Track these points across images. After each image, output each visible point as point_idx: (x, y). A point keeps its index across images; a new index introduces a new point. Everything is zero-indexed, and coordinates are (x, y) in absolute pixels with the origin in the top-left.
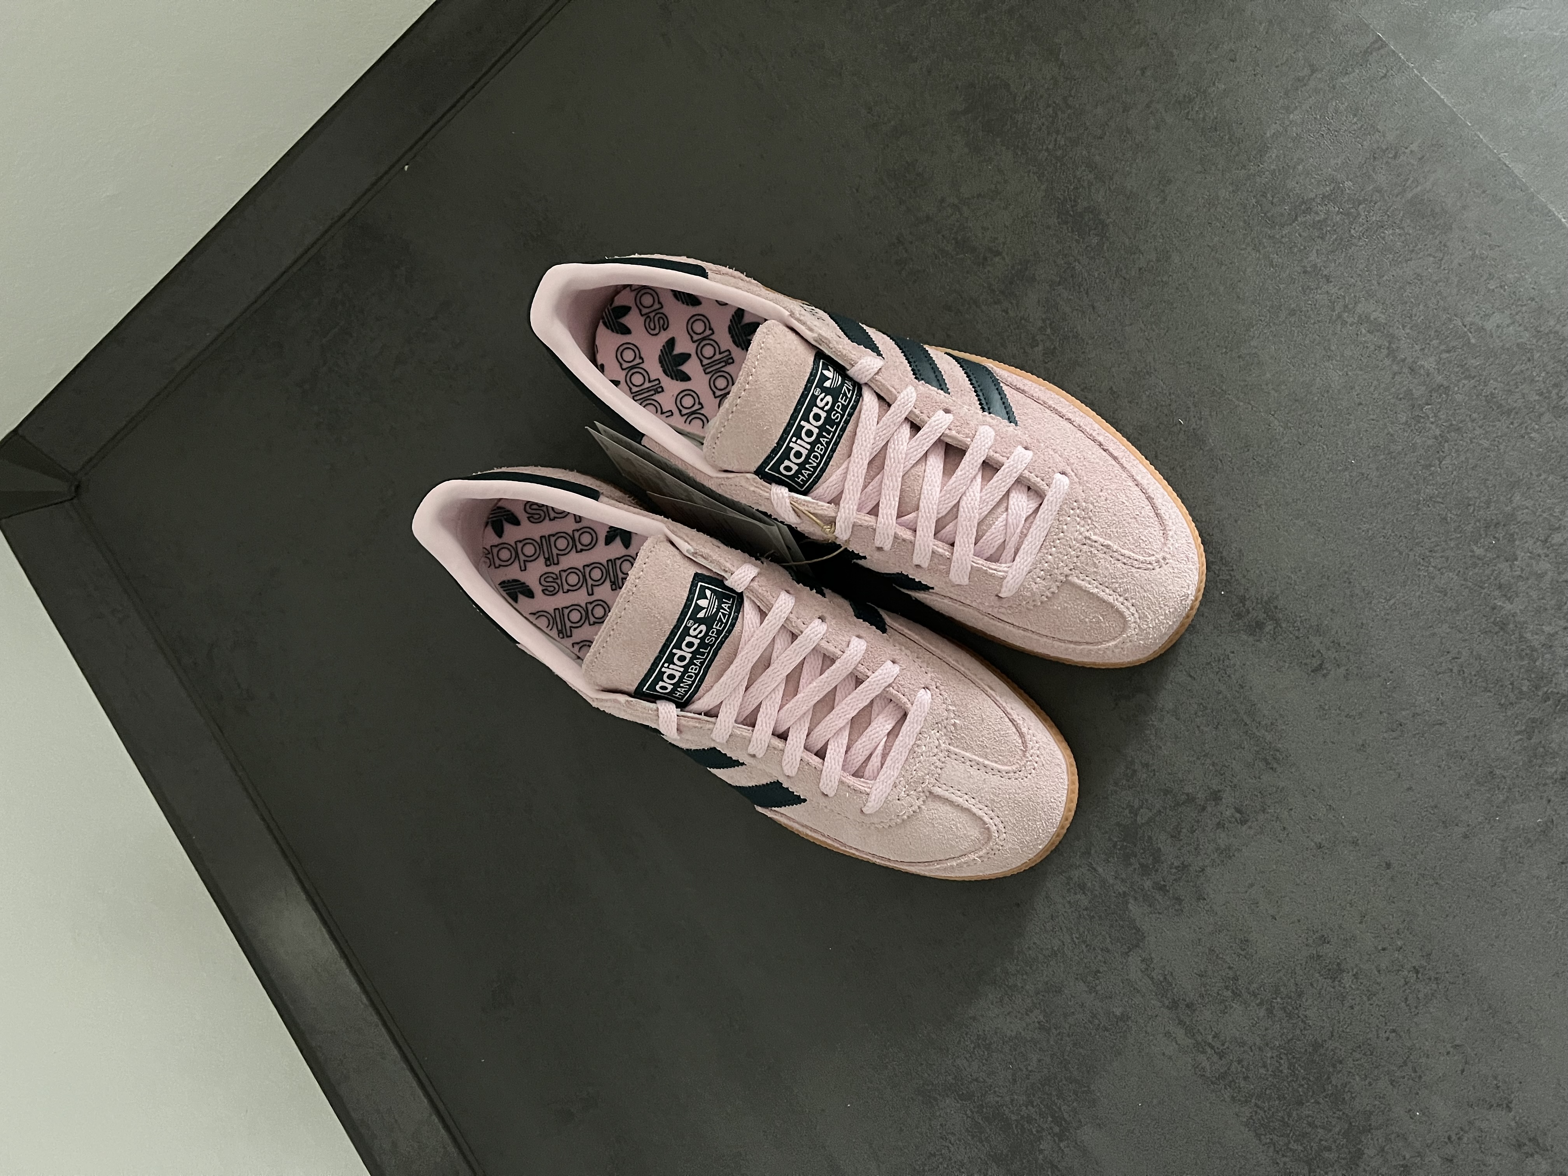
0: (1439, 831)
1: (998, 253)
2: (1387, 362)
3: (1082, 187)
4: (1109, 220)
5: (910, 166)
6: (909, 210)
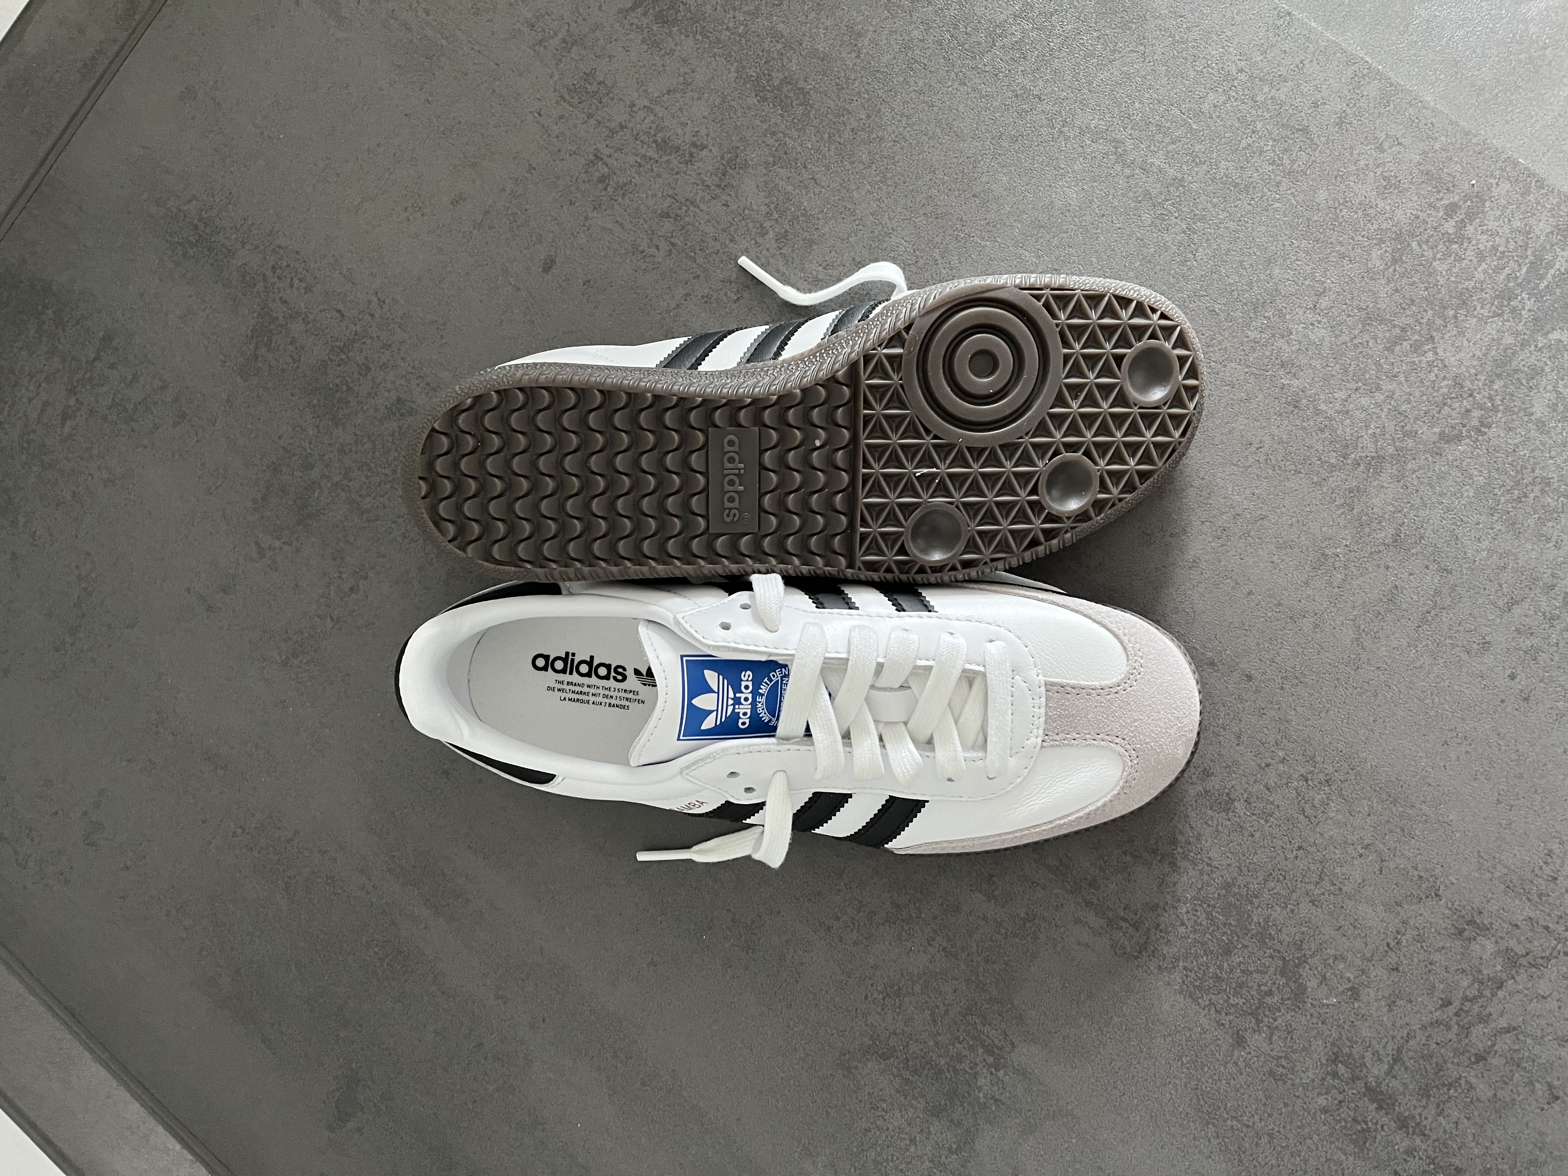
3: (773, 59)
4: (809, 87)
5: (589, 76)
6: (599, 123)
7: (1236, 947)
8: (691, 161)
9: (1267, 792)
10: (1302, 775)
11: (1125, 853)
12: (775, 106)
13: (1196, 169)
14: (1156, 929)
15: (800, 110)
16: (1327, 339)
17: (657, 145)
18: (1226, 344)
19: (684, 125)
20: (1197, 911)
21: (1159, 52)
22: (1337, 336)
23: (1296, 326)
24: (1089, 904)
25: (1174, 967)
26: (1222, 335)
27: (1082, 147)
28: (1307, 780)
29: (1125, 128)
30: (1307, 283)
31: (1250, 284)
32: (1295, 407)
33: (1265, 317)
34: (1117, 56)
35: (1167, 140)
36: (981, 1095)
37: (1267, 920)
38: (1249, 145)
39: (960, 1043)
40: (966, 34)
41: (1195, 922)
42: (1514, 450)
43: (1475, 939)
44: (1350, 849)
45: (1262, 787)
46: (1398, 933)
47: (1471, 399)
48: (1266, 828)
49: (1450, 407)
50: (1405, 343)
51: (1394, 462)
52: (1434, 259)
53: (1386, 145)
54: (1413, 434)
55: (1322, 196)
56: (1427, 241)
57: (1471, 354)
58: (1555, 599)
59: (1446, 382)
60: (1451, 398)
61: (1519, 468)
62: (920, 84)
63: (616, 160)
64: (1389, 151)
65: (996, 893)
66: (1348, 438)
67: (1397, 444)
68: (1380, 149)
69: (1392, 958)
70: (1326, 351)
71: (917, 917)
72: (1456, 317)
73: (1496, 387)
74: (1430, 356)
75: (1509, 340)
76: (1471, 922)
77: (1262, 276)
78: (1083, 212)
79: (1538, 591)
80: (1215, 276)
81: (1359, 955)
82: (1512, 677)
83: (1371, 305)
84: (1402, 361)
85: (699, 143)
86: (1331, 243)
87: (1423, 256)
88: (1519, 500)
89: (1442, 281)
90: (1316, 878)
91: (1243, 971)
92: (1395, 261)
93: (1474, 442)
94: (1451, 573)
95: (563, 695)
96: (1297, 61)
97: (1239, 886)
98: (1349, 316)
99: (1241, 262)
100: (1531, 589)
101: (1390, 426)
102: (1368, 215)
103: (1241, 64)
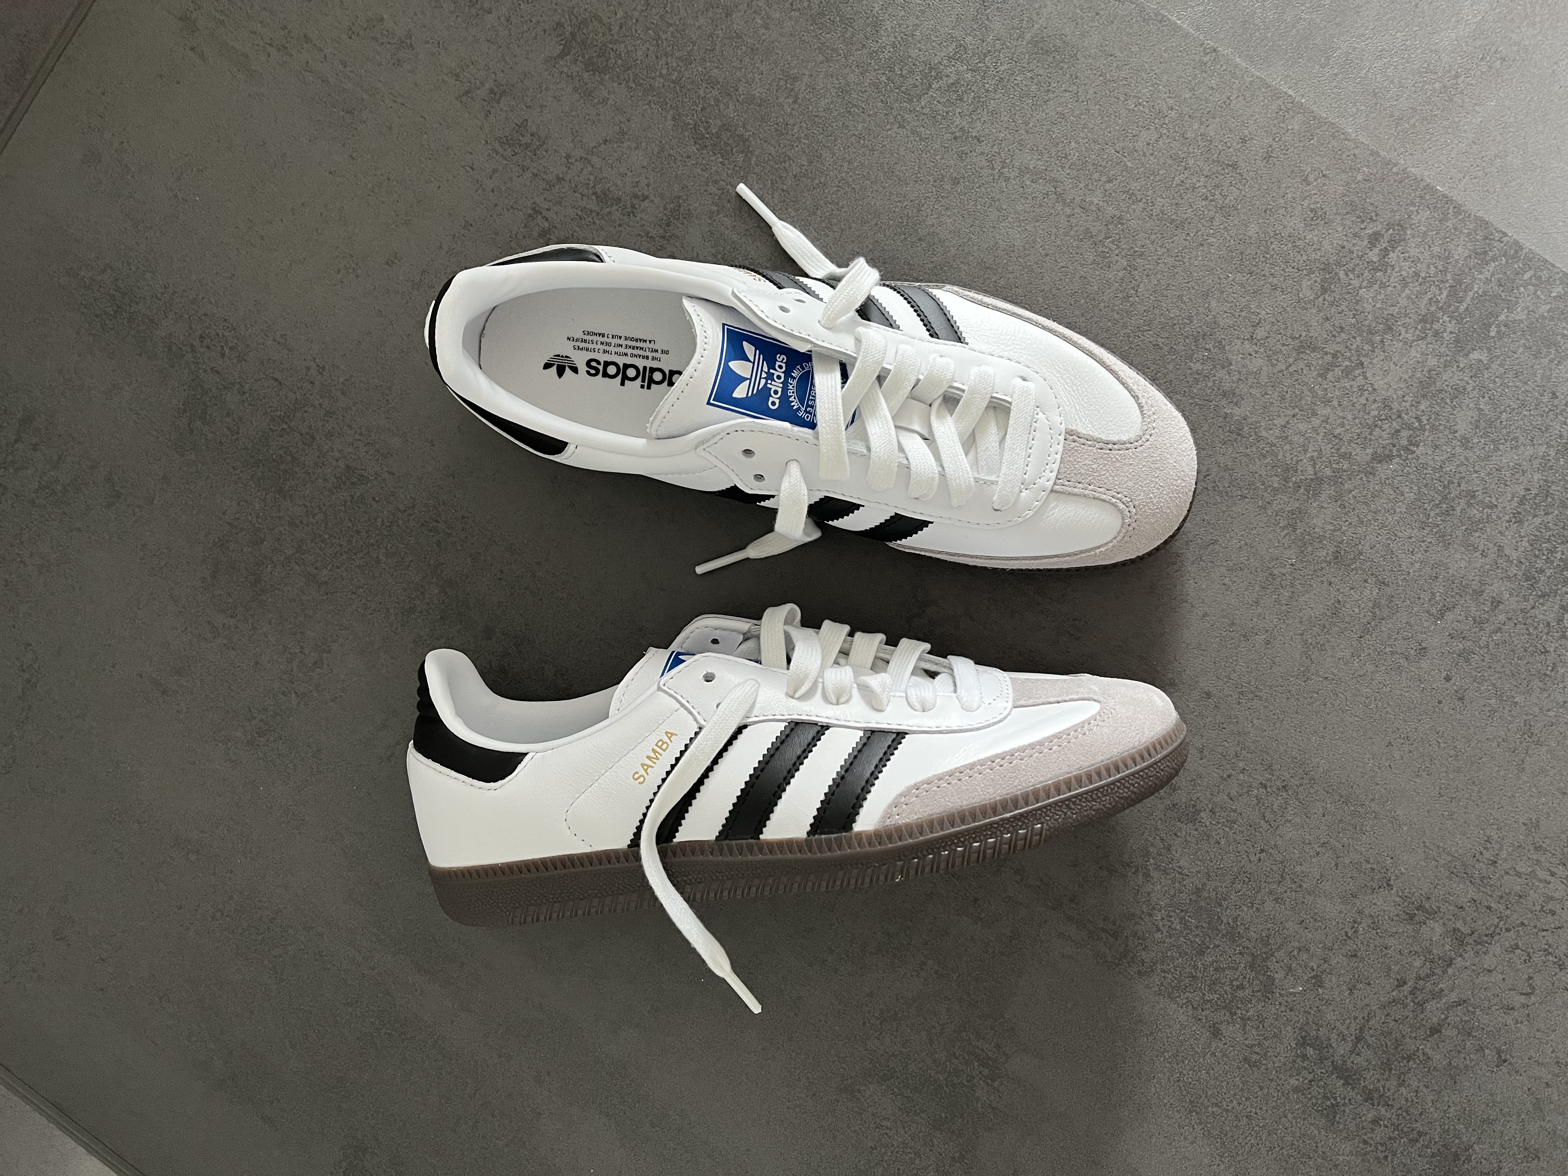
2: (1058, 207)
3: (710, 105)
4: (748, 134)
5: (522, 126)
6: (535, 175)
7: (1208, 948)
8: (633, 212)
9: (1229, 801)
10: (1261, 783)
12: (715, 154)
13: (1133, 207)
14: (1134, 937)
15: (741, 158)
16: (1265, 368)
18: (1171, 376)
19: (624, 175)
20: (1171, 917)
21: (1091, 91)
22: (1273, 365)
23: (1235, 357)
24: (1070, 918)
27: (1022, 187)
28: (1265, 787)
29: (1063, 168)
30: (1243, 314)
31: (1190, 318)
32: (1239, 434)
33: (1207, 349)
34: (1051, 95)
35: (1104, 179)
36: (979, 1105)
37: (1235, 920)
38: (1182, 182)
39: (957, 1058)
40: (902, 76)
41: (1170, 927)
42: (1441, 467)
43: (1425, 923)
44: (1307, 848)
45: (1226, 798)
46: (1355, 922)
47: (1400, 420)
48: (1231, 833)
49: (1381, 428)
50: (1336, 369)
51: (1332, 483)
52: (1360, 288)
53: (1311, 178)
54: (1347, 456)
55: (1253, 229)
56: (1353, 270)
57: (1398, 377)
58: (1484, 604)
59: (1376, 405)
60: (1381, 420)
61: (1446, 483)
62: (860, 127)
63: (556, 213)
64: (1315, 183)
65: (983, 915)
66: (1288, 462)
67: (1334, 466)
68: (1306, 180)
69: (1351, 946)
70: (1264, 380)
71: (908, 944)
72: (1382, 341)
73: (1422, 407)
74: (1360, 380)
75: (1432, 362)
76: (1420, 908)
77: (1201, 310)
78: (1027, 252)
79: (1468, 597)
80: (1157, 311)
81: (1321, 946)
82: (1448, 679)
83: (1304, 334)
84: (1334, 386)
85: (640, 194)
86: (1264, 276)
87: (1350, 284)
88: (1447, 513)
89: (1369, 308)
90: (1277, 877)
91: (1216, 970)
92: (1324, 290)
93: (1405, 461)
94: (1388, 586)
96: (1224, 97)
97: (1209, 890)
98: (1284, 345)
99: (1180, 297)
100: (1461, 596)
101: (1327, 449)
102: (1297, 247)
103: (1171, 102)
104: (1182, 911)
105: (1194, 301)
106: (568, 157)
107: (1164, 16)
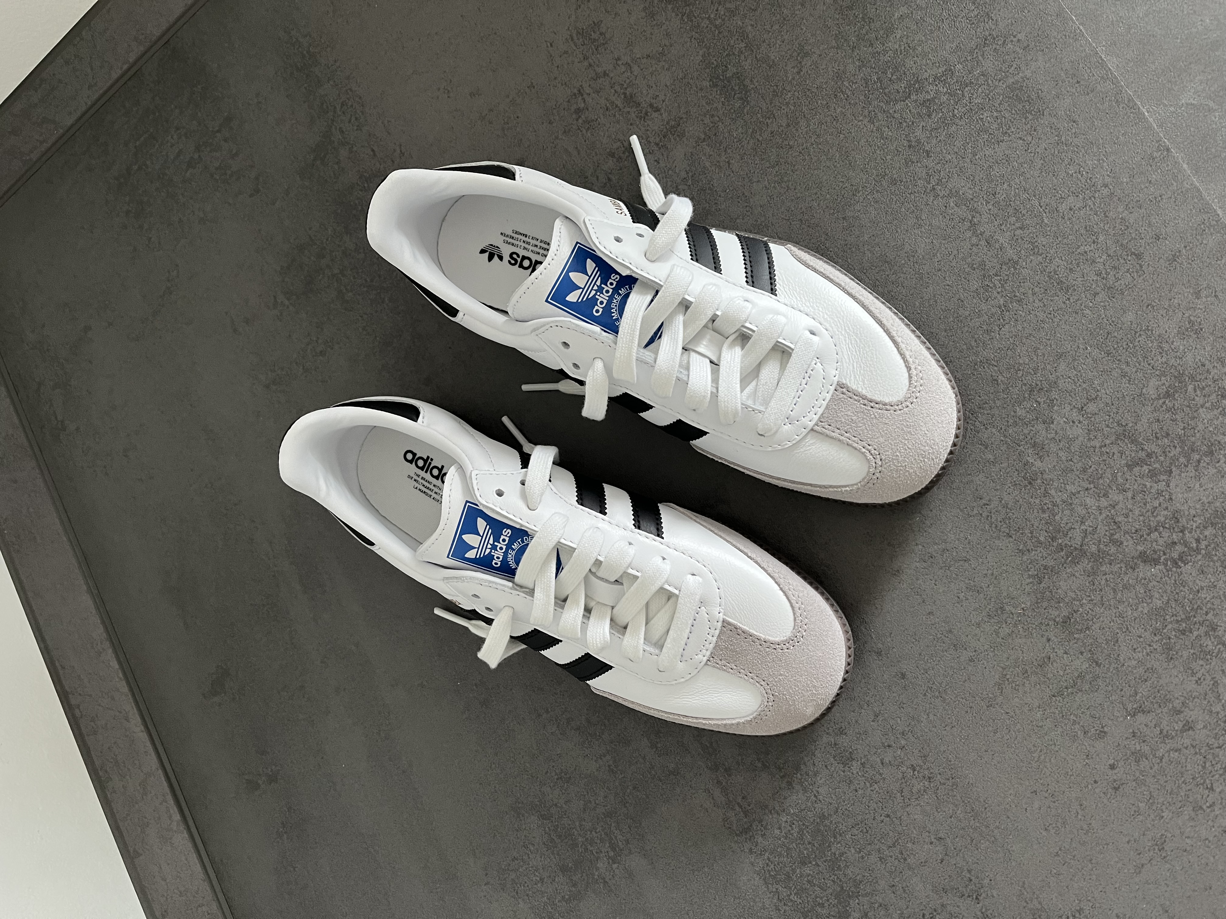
0: (951, 652)
1: (657, 110)
2: (969, 234)
3: (734, 54)
4: (752, 86)
5: (596, 25)
6: (590, 65)
7: (810, 863)
9: (880, 765)
10: (912, 765)
11: (759, 760)
12: (721, 94)
13: (1031, 257)
14: (759, 823)
15: (738, 103)
16: (1081, 439)
17: (625, 97)
19: (650, 87)
20: (794, 824)
21: (1043, 146)
22: (1089, 439)
23: (1059, 418)
24: (719, 782)
25: (761, 854)
26: (995, 403)
27: (946, 207)
28: (914, 770)
29: (987, 202)
30: (1084, 386)
31: (1036, 370)
32: (1030, 483)
33: (1037, 401)
34: (1006, 138)
35: (1018, 225)
36: (597, 873)
37: (841, 855)
38: (1086, 252)
39: (596, 833)
40: (890, 80)
41: (789, 831)
42: (1198, 591)
44: (926, 834)
45: (878, 760)
46: (935, 911)
47: (1181, 534)
48: (869, 789)
49: (1160, 533)
50: (1145, 467)
51: (1092, 560)
52: (1202, 406)
53: (1204, 293)
54: (1119, 544)
55: (1130, 316)
56: (1203, 388)
57: (1198, 498)
58: (1177, 723)
59: (1166, 512)
60: (1163, 527)
61: (1195, 607)
62: (838, 111)
63: (592, 99)
64: (1204, 299)
65: (659, 745)
66: (1062, 525)
67: (1101, 546)
68: (1198, 295)
70: (1075, 447)
71: (599, 736)
72: (1199, 461)
73: (1207, 533)
74: (1162, 485)
77: (1048, 367)
78: (924, 262)
79: (1165, 710)
80: (1009, 352)
81: (899, 912)
82: (1112, 767)
83: (1130, 425)
84: (1136, 480)
85: (655, 105)
86: (1119, 360)
87: (1194, 400)
88: (1183, 632)
89: (1201, 427)
90: (890, 843)
91: (809, 881)
92: (1168, 395)
93: (1168, 571)
94: (1099, 666)
95: (417, 485)
96: (1157, 193)
97: (831, 822)
98: (1108, 426)
99: (1036, 349)
100: (1160, 706)
101: (1102, 529)
102: (1161, 348)
103: (1108, 180)
104: (804, 824)
105: (1046, 358)
106: (619, 59)
107: (1136, 104)
